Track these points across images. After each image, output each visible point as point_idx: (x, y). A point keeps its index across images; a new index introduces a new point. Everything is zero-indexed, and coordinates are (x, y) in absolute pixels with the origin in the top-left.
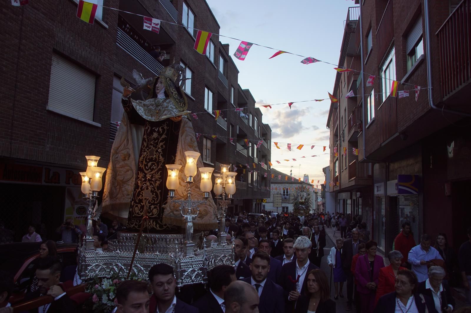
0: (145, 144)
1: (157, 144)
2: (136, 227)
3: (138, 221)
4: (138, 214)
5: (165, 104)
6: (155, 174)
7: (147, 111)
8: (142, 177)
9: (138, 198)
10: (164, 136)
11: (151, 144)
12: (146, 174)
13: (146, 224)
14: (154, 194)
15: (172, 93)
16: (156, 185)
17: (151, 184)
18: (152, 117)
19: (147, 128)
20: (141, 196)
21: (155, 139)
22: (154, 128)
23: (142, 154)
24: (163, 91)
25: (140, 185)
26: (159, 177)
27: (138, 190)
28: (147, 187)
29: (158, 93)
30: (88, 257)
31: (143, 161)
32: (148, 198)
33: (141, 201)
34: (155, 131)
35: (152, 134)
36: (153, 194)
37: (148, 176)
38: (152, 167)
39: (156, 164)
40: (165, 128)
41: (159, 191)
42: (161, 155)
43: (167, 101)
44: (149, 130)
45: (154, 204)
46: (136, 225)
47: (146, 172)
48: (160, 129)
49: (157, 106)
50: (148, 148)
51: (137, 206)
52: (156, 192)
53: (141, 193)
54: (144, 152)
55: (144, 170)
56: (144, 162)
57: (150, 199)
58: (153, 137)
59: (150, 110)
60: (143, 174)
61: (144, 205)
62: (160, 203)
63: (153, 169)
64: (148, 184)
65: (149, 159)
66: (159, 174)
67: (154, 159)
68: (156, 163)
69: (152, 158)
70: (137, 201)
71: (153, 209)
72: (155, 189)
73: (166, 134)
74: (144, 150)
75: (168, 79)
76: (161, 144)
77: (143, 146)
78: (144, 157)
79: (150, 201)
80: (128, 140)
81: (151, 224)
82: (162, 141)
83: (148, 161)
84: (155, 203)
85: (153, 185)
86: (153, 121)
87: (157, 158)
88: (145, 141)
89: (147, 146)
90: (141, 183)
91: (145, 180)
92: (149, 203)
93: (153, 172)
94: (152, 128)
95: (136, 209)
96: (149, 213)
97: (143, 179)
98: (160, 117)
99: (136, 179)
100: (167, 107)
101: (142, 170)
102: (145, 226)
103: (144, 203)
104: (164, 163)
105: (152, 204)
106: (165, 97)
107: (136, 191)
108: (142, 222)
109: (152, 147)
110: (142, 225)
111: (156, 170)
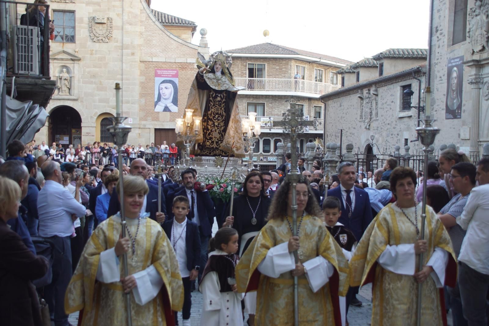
0: (211, 103)
1: (221, 104)
2: (208, 154)
4: (209, 146)
5: (223, 79)
6: (220, 123)
7: (211, 83)
10: (224, 100)
11: (217, 104)
12: (214, 122)
16: (222, 129)
17: (218, 128)
18: (215, 87)
19: (212, 93)
21: (219, 101)
23: (210, 110)
24: (221, 70)
25: (210, 129)
26: (224, 125)
27: (208, 131)
28: (215, 130)
29: (217, 71)
32: (216, 137)
33: (211, 138)
34: (218, 96)
35: (217, 98)
36: (219, 135)
37: (216, 124)
39: (221, 117)
40: (225, 95)
41: (224, 133)
42: (224, 111)
43: (224, 77)
44: (214, 95)
46: (207, 153)
48: (222, 96)
49: (218, 80)
51: (208, 141)
52: (222, 134)
53: (211, 134)
54: (212, 108)
55: (213, 120)
56: (212, 115)
57: (218, 137)
58: (217, 100)
59: (213, 83)
60: (212, 122)
61: (214, 141)
63: (219, 120)
64: (216, 128)
65: (216, 113)
66: (223, 122)
69: (218, 113)
70: (209, 138)
71: (220, 143)
72: (221, 132)
73: (225, 99)
74: (211, 107)
76: (223, 104)
77: (210, 105)
78: (212, 112)
80: (196, 100)
81: (218, 152)
82: (223, 103)
84: (221, 140)
86: (217, 89)
87: (222, 113)
88: (212, 102)
89: (214, 105)
90: (211, 127)
91: (214, 126)
92: (217, 140)
93: (219, 121)
94: (216, 94)
95: (208, 143)
96: (217, 145)
97: (212, 125)
98: (222, 88)
99: (206, 125)
100: (225, 82)
101: (211, 120)
102: (214, 153)
103: (214, 140)
104: (226, 116)
105: (219, 141)
106: (221, 75)
107: (207, 133)
108: (211, 151)
109: (218, 106)
110: (212, 153)
111: (221, 121)
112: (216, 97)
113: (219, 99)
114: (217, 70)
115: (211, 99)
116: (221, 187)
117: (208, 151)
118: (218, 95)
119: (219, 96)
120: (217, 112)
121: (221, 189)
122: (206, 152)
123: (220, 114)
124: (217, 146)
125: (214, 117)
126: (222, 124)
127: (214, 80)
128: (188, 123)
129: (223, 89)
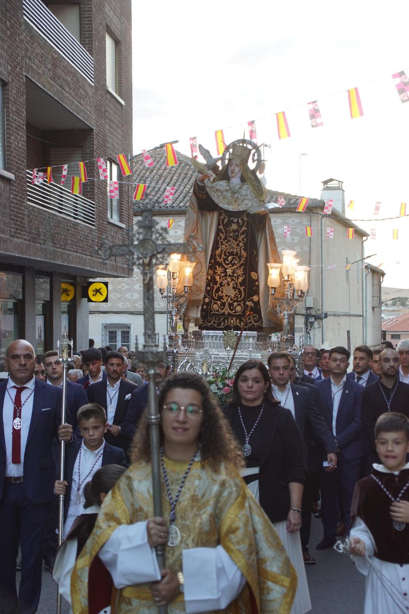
0: (221, 235)
1: (237, 236)
2: (215, 325)
3: (217, 319)
4: (218, 311)
5: (243, 192)
6: (237, 270)
7: (221, 198)
8: (221, 272)
9: (217, 295)
10: (244, 228)
11: (230, 237)
12: (226, 269)
13: (228, 322)
14: (237, 290)
16: (239, 281)
17: (232, 280)
18: (229, 205)
19: (222, 217)
20: (220, 292)
21: (234, 231)
22: (232, 219)
23: (219, 247)
24: (239, 175)
25: (219, 281)
26: (242, 273)
27: (216, 285)
28: (228, 283)
29: (233, 177)
30: (180, 354)
31: (221, 255)
32: (229, 295)
33: (220, 298)
34: (234, 222)
35: (231, 226)
36: (235, 291)
37: (229, 271)
38: (233, 262)
39: (238, 259)
40: (245, 219)
41: (243, 287)
42: (243, 249)
43: (245, 187)
44: (226, 221)
45: (237, 301)
46: (214, 323)
47: (226, 266)
48: (240, 221)
49: (234, 193)
50: (226, 241)
52: (239, 289)
53: (221, 290)
54: (222, 244)
55: (224, 265)
56: (223, 255)
57: (233, 296)
58: (231, 228)
59: (224, 198)
60: (222, 269)
61: (225, 303)
62: (244, 300)
63: (233, 265)
64: (229, 279)
65: (229, 253)
66: (242, 269)
67: (235, 253)
68: (238, 257)
69: (233, 252)
70: (216, 298)
71: (236, 306)
72: (237, 286)
73: (246, 226)
74: (222, 242)
76: (243, 236)
77: (219, 238)
78: (222, 251)
79: (233, 298)
80: (197, 230)
81: (234, 322)
82: (242, 234)
83: (228, 255)
84: (239, 300)
85: (234, 281)
86: (231, 210)
87: (239, 252)
88: (222, 233)
89: (225, 238)
90: (220, 278)
91: (225, 276)
92: (231, 300)
93: (234, 267)
94: (229, 218)
95: (215, 306)
96: (232, 310)
97: (223, 275)
98: (240, 206)
99: (212, 274)
100: (246, 195)
101: (220, 265)
102: (226, 324)
103: (225, 300)
104: (246, 258)
105: (234, 301)
106: (240, 182)
107: (214, 287)
108: (221, 320)
109: (232, 239)
110: (222, 324)
111: (238, 265)
112: (230, 223)
113: (234, 227)
114: (233, 175)
115: (221, 227)
116: (225, 385)
117: (216, 319)
118: (232, 221)
119: (235, 221)
120: (231, 250)
121: (226, 388)
122: (212, 322)
123: (237, 253)
124: (230, 312)
125: (225, 260)
126: (240, 272)
127: (227, 194)
128: (173, 273)
129: (242, 210)
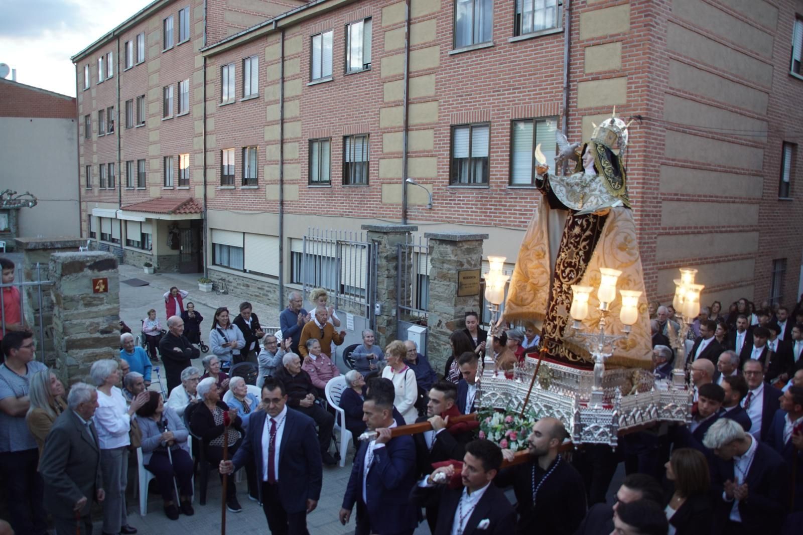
0: (564, 240)
1: (578, 243)
3: (550, 344)
4: (549, 334)
5: (594, 185)
6: (572, 286)
7: (570, 194)
8: (558, 287)
9: (552, 315)
10: (588, 233)
11: (571, 243)
12: (562, 283)
13: (558, 350)
15: (604, 168)
17: (567, 298)
18: (574, 203)
19: (569, 218)
20: (555, 311)
21: (576, 236)
23: (560, 255)
24: (591, 164)
25: (555, 297)
27: (552, 302)
28: (562, 301)
29: (585, 167)
31: (559, 265)
32: (562, 316)
33: (554, 318)
34: (577, 224)
35: (574, 228)
36: (568, 312)
37: (565, 287)
38: (570, 275)
39: (575, 272)
40: (591, 220)
42: (583, 260)
43: (597, 180)
44: (571, 222)
47: (563, 280)
48: (585, 223)
49: (583, 187)
50: (567, 248)
51: (549, 324)
53: (555, 308)
54: (563, 252)
55: (561, 277)
56: (562, 265)
57: (565, 318)
58: (574, 232)
59: (573, 194)
60: (559, 283)
61: (556, 325)
63: (570, 279)
64: (564, 297)
65: (567, 263)
67: (573, 264)
69: (571, 262)
70: (550, 318)
73: (592, 230)
74: (563, 249)
75: (599, 147)
76: (584, 243)
77: (562, 243)
78: (562, 260)
79: (565, 321)
81: (563, 351)
82: (585, 240)
83: (566, 265)
85: (569, 299)
86: (577, 209)
87: (577, 263)
88: (566, 237)
89: (567, 245)
90: (556, 294)
91: (561, 292)
92: (563, 323)
93: (571, 282)
94: (574, 220)
96: (562, 336)
97: (559, 290)
98: (585, 205)
100: (595, 190)
101: (558, 277)
102: (556, 353)
103: (557, 322)
105: (566, 325)
106: (595, 174)
107: (550, 304)
108: (553, 346)
109: (572, 246)
110: (554, 351)
111: (574, 280)
112: (575, 224)
117: (548, 344)
118: (577, 221)
119: (579, 223)
120: (570, 260)
123: (575, 264)
124: (560, 338)
125: (563, 272)
127: (577, 188)
